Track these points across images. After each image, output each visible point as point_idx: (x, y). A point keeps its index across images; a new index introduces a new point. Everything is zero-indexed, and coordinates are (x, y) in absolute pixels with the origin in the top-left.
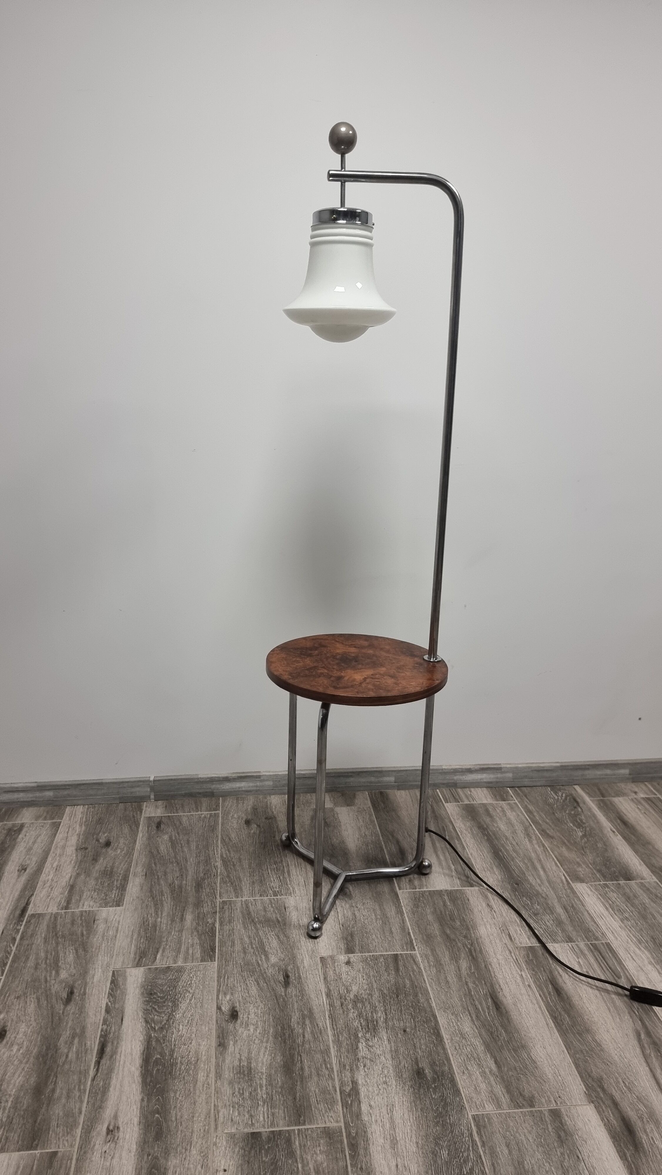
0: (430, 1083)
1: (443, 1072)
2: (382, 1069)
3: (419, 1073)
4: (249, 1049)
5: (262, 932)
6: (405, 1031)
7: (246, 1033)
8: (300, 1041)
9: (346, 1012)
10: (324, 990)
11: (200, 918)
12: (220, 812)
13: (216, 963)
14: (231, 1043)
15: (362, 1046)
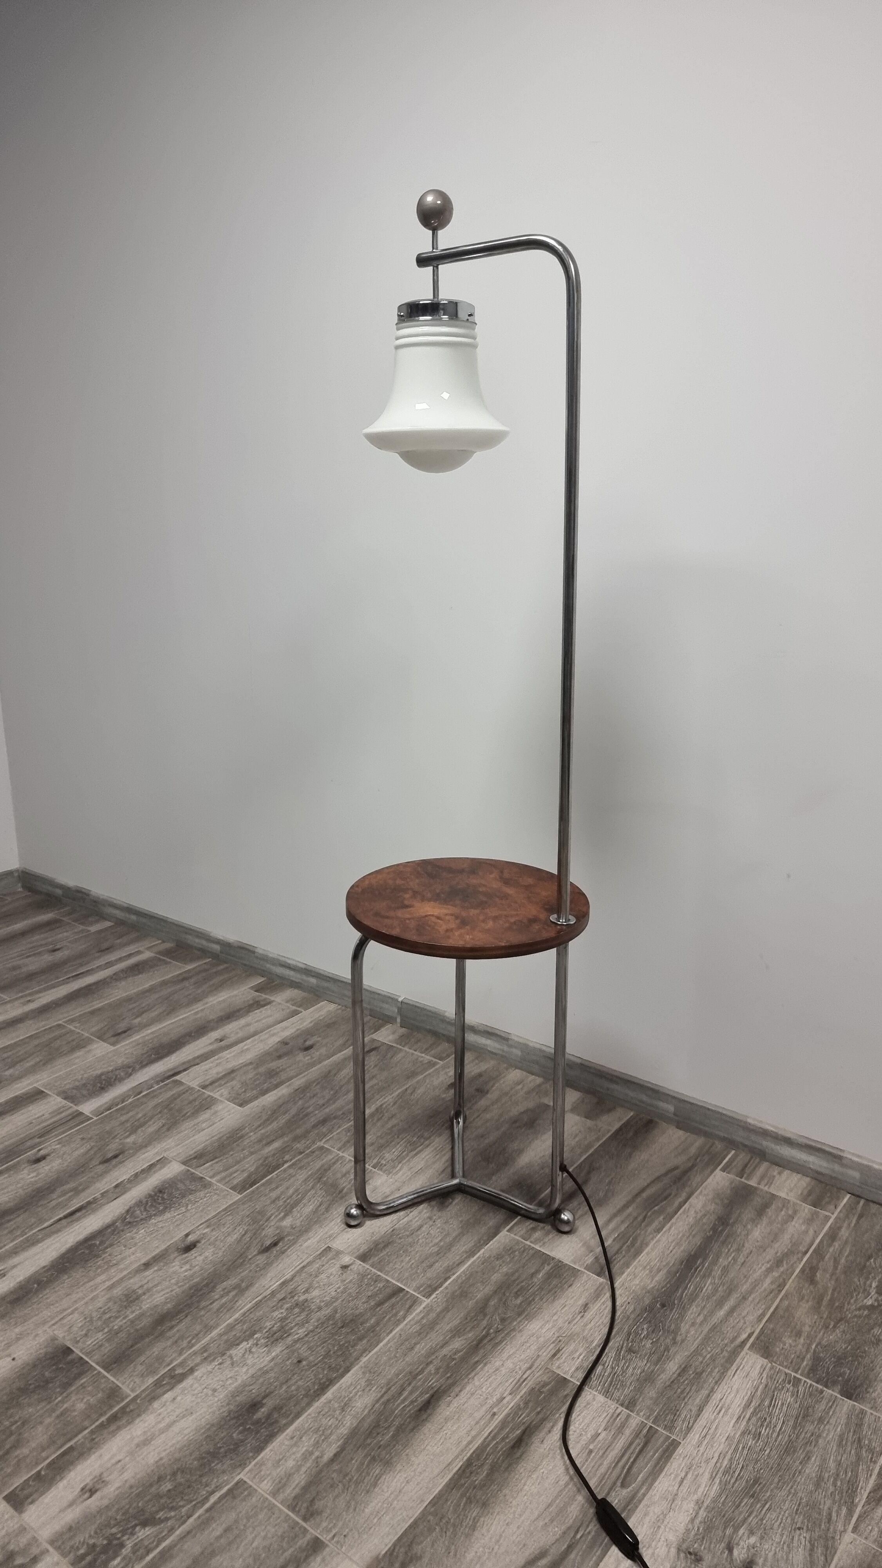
0: (250, 1422)
1: (275, 1423)
2: (231, 1378)
3: (254, 1406)
4: (159, 1283)
6: (299, 1362)
7: (177, 1268)
8: (203, 1304)
9: (276, 1308)
10: (288, 1277)
11: (283, 1150)
13: (238, 1198)
14: (156, 1268)
15: (244, 1345)
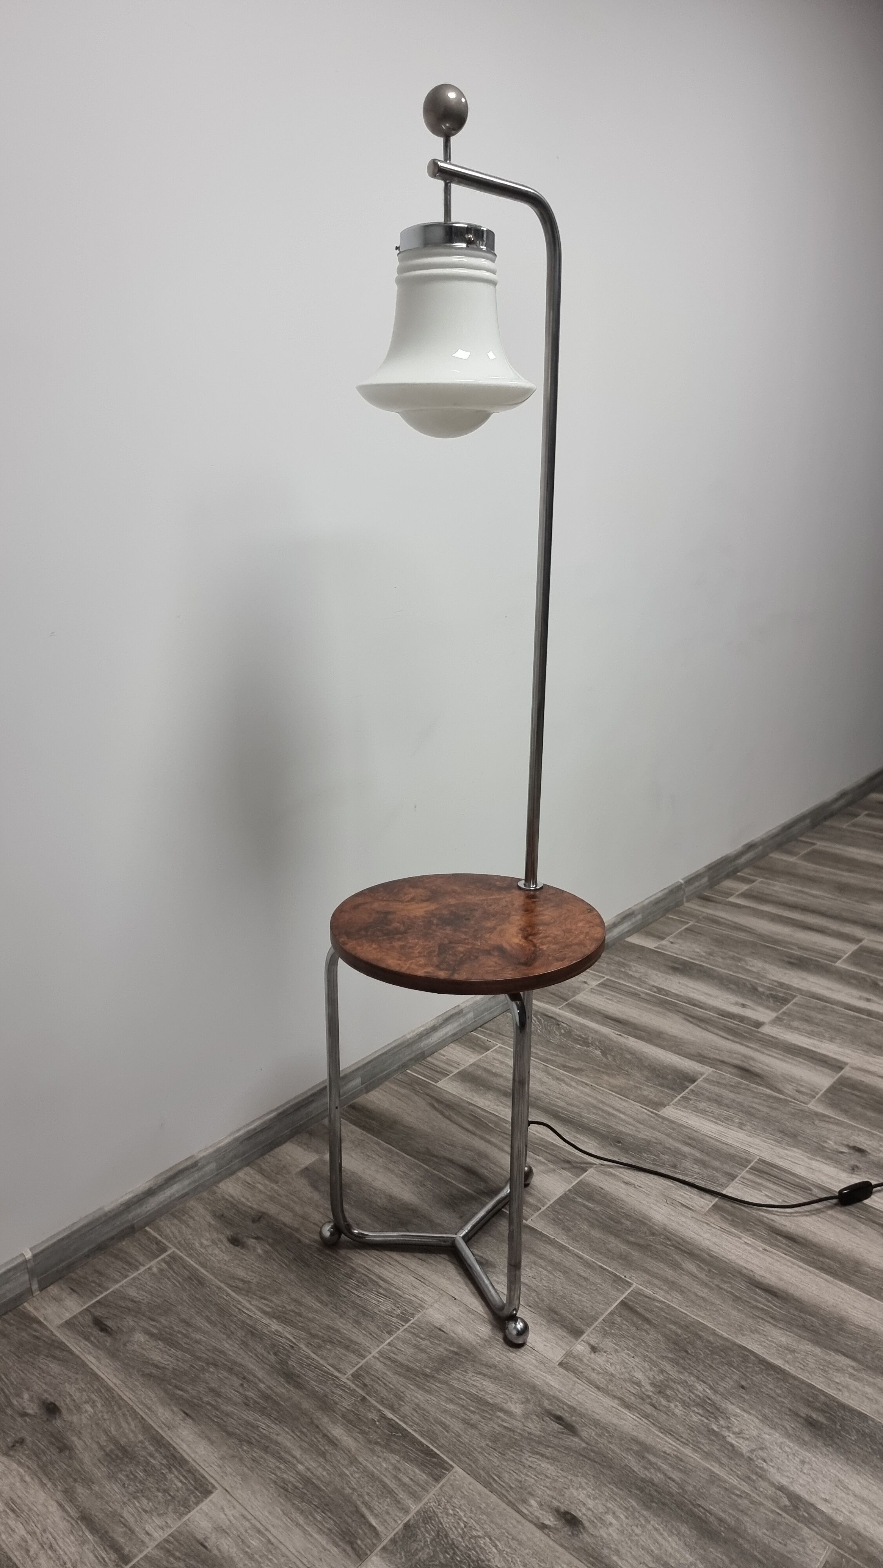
0: (833, 1427)
1: (825, 1404)
2: (781, 1448)
3: (811, 1424)
4: (643, 1548)
5: (455, 1382)
6: (743, 1387)
7: (611, 1530)
8: (674, 1488)
9: (668, 1412)
10: (615, 1403)
11: (353, 1421)
12: (174, 1249)
13: (457, 1468)
14: (615, 1558)
15: (732, 1439)
